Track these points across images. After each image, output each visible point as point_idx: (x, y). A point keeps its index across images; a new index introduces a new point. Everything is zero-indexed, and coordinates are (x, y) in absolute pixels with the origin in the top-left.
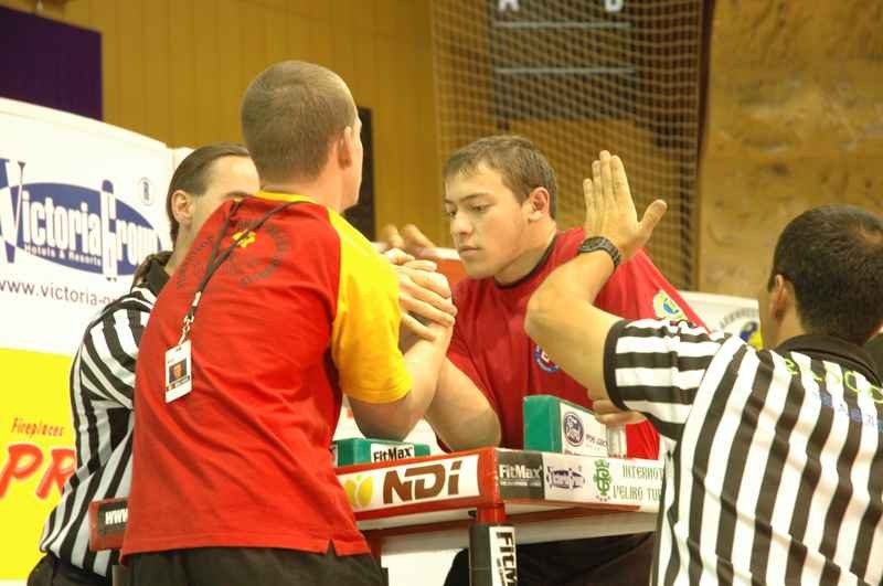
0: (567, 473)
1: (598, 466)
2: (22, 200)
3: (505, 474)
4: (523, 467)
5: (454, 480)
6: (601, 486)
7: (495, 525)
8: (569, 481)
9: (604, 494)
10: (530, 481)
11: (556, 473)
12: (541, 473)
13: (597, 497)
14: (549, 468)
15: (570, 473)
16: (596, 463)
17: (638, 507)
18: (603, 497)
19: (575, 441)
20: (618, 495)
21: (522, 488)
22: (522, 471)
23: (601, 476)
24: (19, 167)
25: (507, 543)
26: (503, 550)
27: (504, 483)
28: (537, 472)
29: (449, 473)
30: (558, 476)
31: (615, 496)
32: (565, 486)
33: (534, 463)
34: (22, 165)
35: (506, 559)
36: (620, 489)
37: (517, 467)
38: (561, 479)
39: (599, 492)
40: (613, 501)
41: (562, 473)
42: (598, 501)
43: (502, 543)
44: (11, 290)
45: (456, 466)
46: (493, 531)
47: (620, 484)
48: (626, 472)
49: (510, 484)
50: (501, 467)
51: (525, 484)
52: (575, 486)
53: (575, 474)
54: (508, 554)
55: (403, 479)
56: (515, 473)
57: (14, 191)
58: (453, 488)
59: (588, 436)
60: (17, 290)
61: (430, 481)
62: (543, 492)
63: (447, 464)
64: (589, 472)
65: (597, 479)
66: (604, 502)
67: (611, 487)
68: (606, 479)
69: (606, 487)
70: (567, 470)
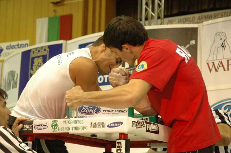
0: (41, 125)
1: (53, 122)
4: (26, 125)
6: (54, 127)
8: (42, 127)
9: (54, 129)
11: (37, 125)
12: (32, 126)
13: (52, 131)
14: (35, 124)
15: (43, 125)
16: (52, 121)
17: (68, 133)
19: (91, 113)
20: (60, 130)
21: (26, 131)
22: (26, 126)
23: (54, 124)
28: (31, 126)
30: (38, 126)
31: (59, 130)
32: (40, 129)
36: (61, 128)
37: (24, 125)
38: (39, 127)
40: (58, 132)
41: (39, 125)
42: (52, 132)
48: (64, 122)
49: (22, 130)
51: (27, 130)
52: (44, 129)
53: (44, 125)
56: (23, 127)
65: (52, 126)
66: (54, 132)
67: (58, 128)
68: (56, 125)
69: (56, 128)
70: (42, 124)
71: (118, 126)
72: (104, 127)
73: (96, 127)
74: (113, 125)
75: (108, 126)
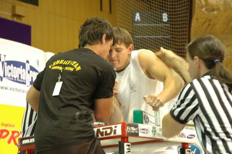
2: (5, 65)
3: (128, 129)
4: (133, 127)
5: (115, 131)
6: (154, 133)
7: (125, 142)
9: (154, 135)
10: (135, 131)
11: (142, 129)
12: (138, 129)
13: (153, 136)
14: (140, 128)
15: (146, 130)
17: (163, 139)
18: (154, 136)
19: (147, 122)
20: (158, 136)
21: (133, 133)
22: (133, 128)
23: (154, 130)
24: (4, 57)
25: (129, 147)
26: (128, 149)
27: (128, 131)
28: (137, 129)
29: (114, 129)
30: (142, 130)
31: (157, 136)
32: (144, 133)
33: (136, 127)
34: (5, 56)
35: (128, 152)
37: (132, 127)
38: (143, 131)
39: (153, 135)
40: (157, 137)
41: (143, 129)
42: (153, 137)
43: (128, 147)
44: (1, 88)
45: (116, 127)
46: (125, 144)
47: (158, 133)
48: (160, 130)
49: (130, 132)
50: (128, 127)
51: (134, 132)
52: (147, 133)
54: (129, 150)
55: (101, 131)
56: (131, 129)
57: (3, 63)
58: (115, 133)
59: (150, 121)
60: (3, 89)
61: (109, 131)
62: (138, 134)
63: (113, 126)
64: (151, 129)
65: (153, 131)
66: (154, 137)
67: (156, 133)
68: (155, 131)
69: (155, 133)
70: (145, 128)
71: (192, 138)
72: (185, 137)
73: (180, 137)
74: (190, 137)
75: (187, 137)
